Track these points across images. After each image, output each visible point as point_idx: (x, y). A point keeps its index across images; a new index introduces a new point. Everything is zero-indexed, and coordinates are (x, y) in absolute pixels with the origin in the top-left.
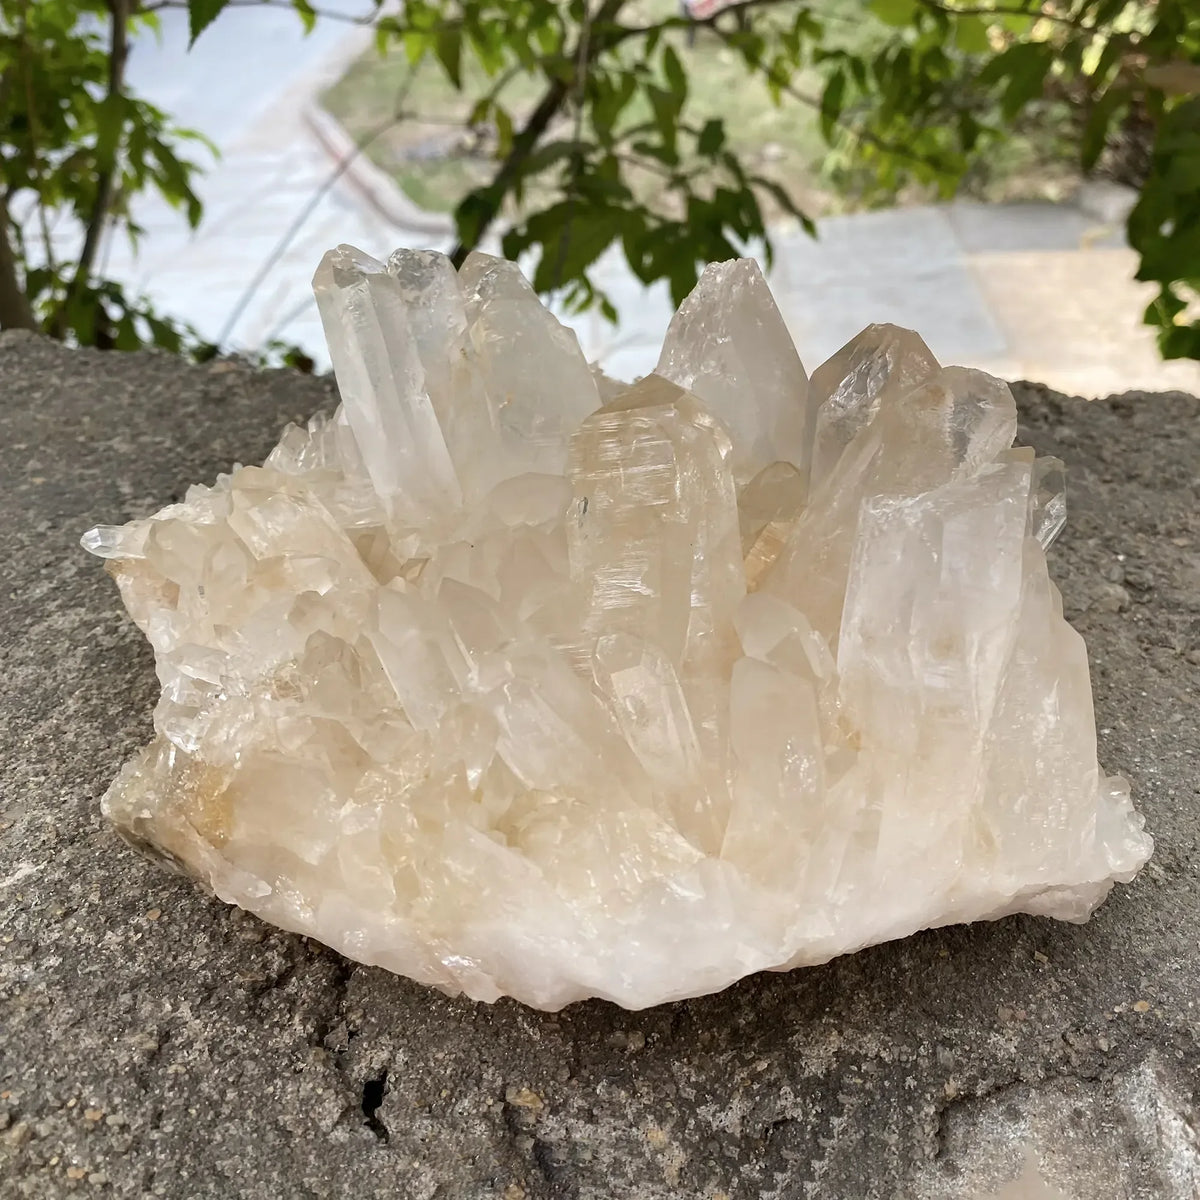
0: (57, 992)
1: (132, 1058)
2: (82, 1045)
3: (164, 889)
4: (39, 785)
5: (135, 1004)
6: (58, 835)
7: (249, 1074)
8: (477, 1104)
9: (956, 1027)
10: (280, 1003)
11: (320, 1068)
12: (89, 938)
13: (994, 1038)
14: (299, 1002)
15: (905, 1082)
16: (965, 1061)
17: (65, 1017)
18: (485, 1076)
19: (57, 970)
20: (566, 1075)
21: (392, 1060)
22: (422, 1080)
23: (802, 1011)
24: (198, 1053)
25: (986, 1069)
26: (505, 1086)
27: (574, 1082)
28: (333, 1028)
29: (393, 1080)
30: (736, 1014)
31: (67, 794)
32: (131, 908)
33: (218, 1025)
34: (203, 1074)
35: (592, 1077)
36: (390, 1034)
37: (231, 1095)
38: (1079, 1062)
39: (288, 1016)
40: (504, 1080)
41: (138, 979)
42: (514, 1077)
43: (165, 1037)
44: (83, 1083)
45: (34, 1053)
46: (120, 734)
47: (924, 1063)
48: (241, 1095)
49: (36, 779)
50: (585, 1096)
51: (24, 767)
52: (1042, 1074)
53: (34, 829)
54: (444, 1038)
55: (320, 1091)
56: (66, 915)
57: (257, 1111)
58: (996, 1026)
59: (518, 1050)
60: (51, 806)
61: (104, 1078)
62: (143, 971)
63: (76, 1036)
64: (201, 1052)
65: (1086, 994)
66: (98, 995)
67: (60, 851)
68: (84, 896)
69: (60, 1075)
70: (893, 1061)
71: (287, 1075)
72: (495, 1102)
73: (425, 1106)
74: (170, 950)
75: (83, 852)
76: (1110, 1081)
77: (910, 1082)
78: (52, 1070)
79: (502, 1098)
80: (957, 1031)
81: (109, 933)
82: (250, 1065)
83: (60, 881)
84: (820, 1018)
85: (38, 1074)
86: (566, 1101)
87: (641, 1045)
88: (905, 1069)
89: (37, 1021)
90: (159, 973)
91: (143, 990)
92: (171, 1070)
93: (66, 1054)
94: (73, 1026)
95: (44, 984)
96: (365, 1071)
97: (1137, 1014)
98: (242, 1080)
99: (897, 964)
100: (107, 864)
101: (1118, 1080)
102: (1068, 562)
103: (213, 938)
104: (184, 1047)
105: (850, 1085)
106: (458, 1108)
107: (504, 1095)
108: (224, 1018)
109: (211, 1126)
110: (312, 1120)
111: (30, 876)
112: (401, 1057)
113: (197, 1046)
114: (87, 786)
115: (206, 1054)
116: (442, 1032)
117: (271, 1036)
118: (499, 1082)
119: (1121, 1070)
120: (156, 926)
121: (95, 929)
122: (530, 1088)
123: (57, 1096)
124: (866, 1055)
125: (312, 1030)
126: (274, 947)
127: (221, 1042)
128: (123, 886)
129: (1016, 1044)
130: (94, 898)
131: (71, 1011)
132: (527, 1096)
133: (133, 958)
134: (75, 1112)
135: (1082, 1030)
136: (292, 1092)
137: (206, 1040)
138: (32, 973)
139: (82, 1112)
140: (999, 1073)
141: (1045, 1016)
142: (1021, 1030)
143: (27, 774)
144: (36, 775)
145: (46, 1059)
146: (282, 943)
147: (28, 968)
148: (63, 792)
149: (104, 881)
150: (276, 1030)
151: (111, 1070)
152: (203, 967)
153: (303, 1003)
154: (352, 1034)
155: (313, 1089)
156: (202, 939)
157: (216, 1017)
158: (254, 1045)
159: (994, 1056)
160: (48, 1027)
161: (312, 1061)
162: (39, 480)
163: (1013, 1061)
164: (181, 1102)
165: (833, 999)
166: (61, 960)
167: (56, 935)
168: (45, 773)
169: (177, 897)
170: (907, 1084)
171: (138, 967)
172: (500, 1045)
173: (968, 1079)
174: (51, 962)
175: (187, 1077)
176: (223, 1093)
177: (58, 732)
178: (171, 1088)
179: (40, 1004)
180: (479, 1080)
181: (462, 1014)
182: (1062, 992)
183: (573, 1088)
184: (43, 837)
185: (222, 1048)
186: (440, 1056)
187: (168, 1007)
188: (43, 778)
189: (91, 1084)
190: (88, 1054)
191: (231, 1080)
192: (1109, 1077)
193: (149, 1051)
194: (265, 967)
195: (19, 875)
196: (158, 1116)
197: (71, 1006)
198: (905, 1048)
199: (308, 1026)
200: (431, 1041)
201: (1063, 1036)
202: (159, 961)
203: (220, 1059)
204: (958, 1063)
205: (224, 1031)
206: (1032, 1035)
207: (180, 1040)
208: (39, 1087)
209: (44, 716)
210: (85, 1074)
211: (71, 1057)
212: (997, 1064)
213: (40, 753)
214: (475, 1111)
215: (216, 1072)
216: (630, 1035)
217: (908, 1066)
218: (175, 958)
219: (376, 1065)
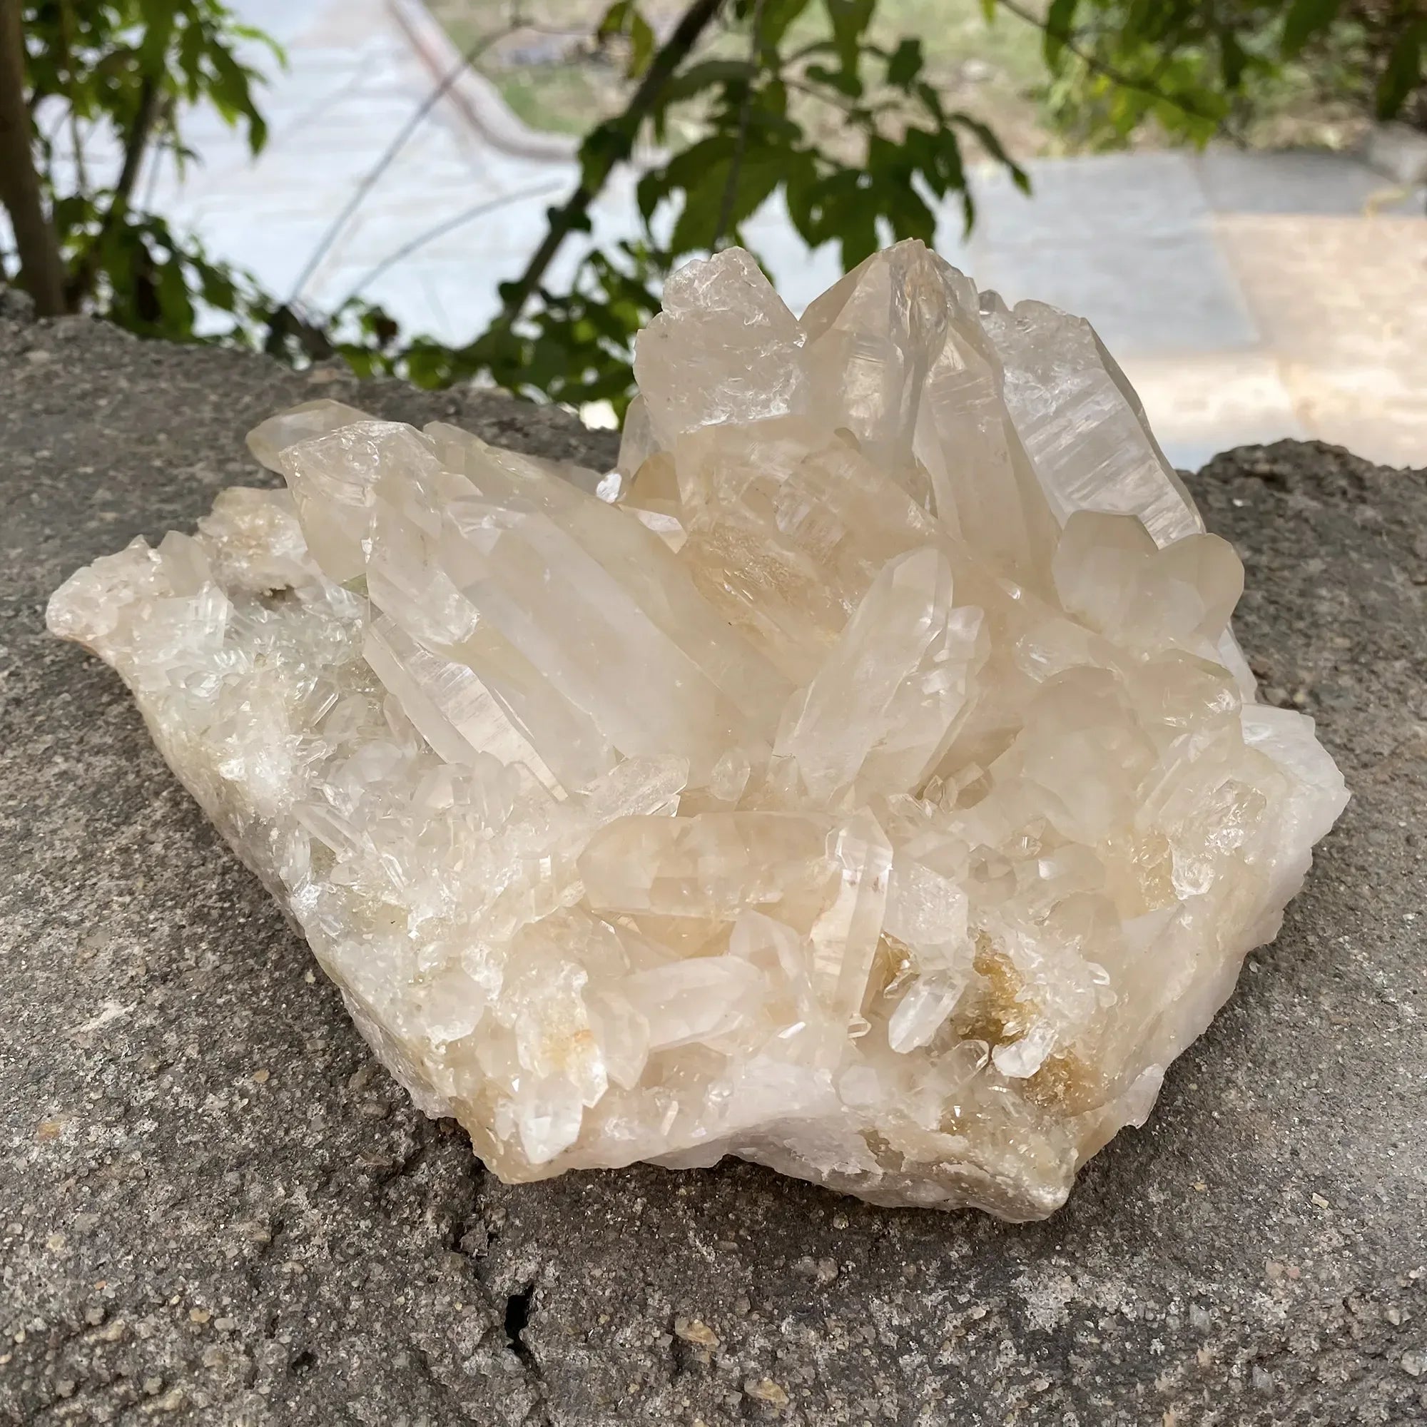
0: (153, 1163)
1: (241, 1250)
2: (185, 1231)
3: (271, 1046)
4: (124, 906)
5: (243, 1185)
6: (148, 971)
7: (375, 1279)
8: (642, 1336)
9: (1214, 1281)
10: (409, 1194)
11: (458, 1279)
12: (188, 1101)
13: (1260, 1298)
14: (431, 1194)
15: (1150, 1345)
16: (1223, 1325)
17: (163, 1195)
18: (650, 1301)
19: (152, 1137)
20: (745, 1306)
21: (541, 1272)
22: (576, 1302)
23: (1027, 1246)
24: (316, 1250)
25: (1249, 1336)
26: (674, 1315)
27: (755, 1316)
28: (470, 1228)
29: (541, 1296)
30: (947, 1244)
31: (156, 920)
32: (234, 1067)
33: (339, 1217)
34: (323, 1274)
35: (776, 1312)
36: (537, 1241)
37: (355, 1303)
38: (1361, 1335)
39: (419, 1211)
40: (673, 1308)
41: (245, 1156)
42: (684, 1305)
43: (278, 1227)
44: (186, 1277)
45: (131, 1237)
46: (216, 848)
47: (1174, 1323)
48: (367, 1304)
49: (120, 899)
50: (767, 1335)
51: (105, 883)
52: (1316, 1346)
53: (120, 961)
54: (602, 1251)
55: (459, 1307)
56: (161, 1070)
57: (386, 1325)
58: (1262, 1284)
59: (690, 1273)
60: (139, 934)
61: (211, 1272)
62: (252, 1146)
63: (178, 1219)
64: (321, 1248)
65: (1375, 1252)
66: (201, 1171)
67: (151, 990)
68: (180, 1048)
69: (161, 1265)
70: (1137, 1318)
71: (420, 1283)
72: (662, 1334)
73: (581, 1334)
74: (281, 1121)
75: (178, 993)
77: (1157, 1346)
78: (151, 1259)
79: (670, 1330)
80: (1215, 1287)
81: (211, 1097)
82: (377, 1269)
83: (153, 1027)
84: (1049, 1258)
85: (135, 1262)
86: (745, 1339)
87: (833, 1275)
88: (1151, 1329)
89: (131, 1198)
90: (270, 1150)
91: (252, 1169)
92: (286, 1268)
93: (166, 1241)
94: (173, 1206)
95: (139, 1154)
96: (508, 1284)
98: (367, 1286)
99: (1144, 1197)
100: (205, 1010)
102: (1368, 689)
103: (330, 1108)
104: (300, 1241)
105: (1083, 1344)
106: (619, 1339)
107: (673, 1326)
108: (346, 1210)
109: (334, 1339)
110: (451, 1341)
111: (117, 1020)
112: (551, 1271)
113: (316, 1241)
114: (179, 911)
115: (326, 1251)
116: (599, 1244)
117: (400, 1235)
118: (667, 1310)
120: (264, 1092)
121: (194, 1090)
122: (703, 1320)
123: (158, 1291)
124: (1104, 1309)
125: (447, 1230)
126: (401, 1125)
127: (343, 1237)
128: (225, 1039)
129: (1287, 1308)
130: (192, 1052)
131: (170, 1188)
132: (701, 1330)
133: (239, 1129)
134: (179, 1311)
135: (1368, 1297)
136: (426, 1305)
137: (325, 1234)
138: (125, 1138)
139: (187, 1310)
140: (1264, 1341)
141: (1323, 1276)
142: (1293, 1291)
143: (109, 891)
144: (120, 895)
145: (144, 1245)
146: (410, 1120)
147: (119, 1132)
148: (152, 917)
149: (203, 1031)
150: (406, 1229)
151: (218, 1263)
152: (320, 1145)
153: (436, 1196)
154: (491, 1237)
155: (451, 1304)
156: (317, 1110)
157: (335, 1208)
158: (381, 1244)
159: (1259, 1321)
160: (144, 1205)
161: (449, 1268)
162: (110, 516)
163: (1282, 1328)
164: (299, 1308)
165: (1065, 1233)
166: (156, 1124)
167: (150, 1095)
168: (131, 893)
169: (288, 1057)
170: (1153, 1348)
171: (245, 1141)
172: (667, 1265)
173: (1227, 1346)
174: (146, 1127)
175: (305, 1278)
176: (346, 1301)
177: (143, 842)
178: (287, 1291)
179: (134, 1178)
180: (644, 1306)
181: (622, 1223)
182: (1346, 1247)
183: (753, 1323)
184: (132, 973)
185: (344, 1245)
186: (597, 1273)
187: (281, 1191)
188: (127, 899)
189: (196, 1278)
190: (192, 1243)
191: (355, 1284)
192: (1397, 1354)
193: (260, 1243)
194: (391, 1148)
195: (105, 1017)
196: (273, 1322)
197: (170, 1183)
198: (1151, 1304)
199: (442, 1226)
200: (587, 1253)
201: (1345, 1302)
202: (269, 1134)
203: (342, 1259)
204: (1215, 1327)
205: (346, 1225)
206: (1306, 1298)
207: (296, 1232)
208: (136, 1278)
209: (127, 820)
210: (189, 1266)
211: (173, 1245)
212: (1262, 1330)
213: (124, 866)
214: (638, 1344)
215: (338, 1274)
216: (821, 1263)
217: (1155, 1326)
218: (287, 1132)
219: (521, 1278)
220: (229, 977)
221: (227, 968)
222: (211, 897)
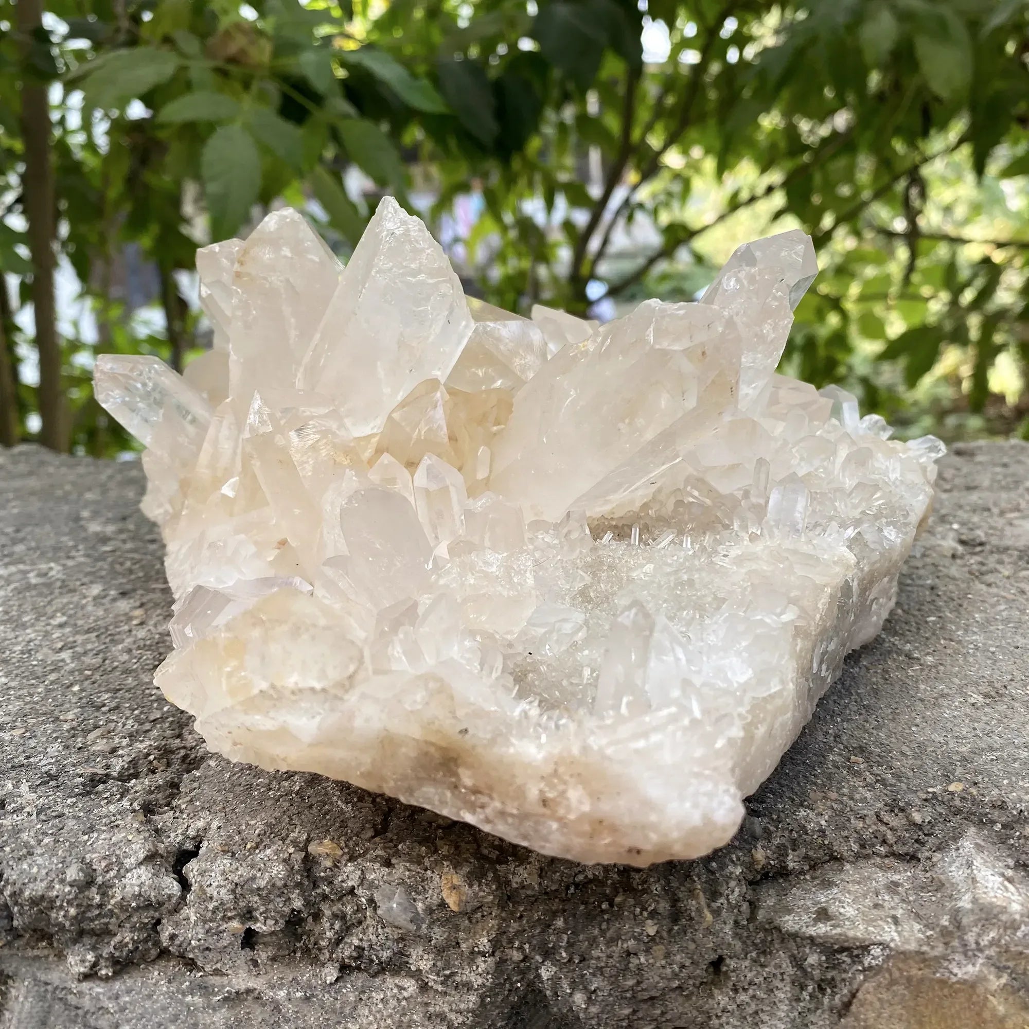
8: (279, 853)
10: (113, 787)
11: (136, 825)
13: (804, 812)
14: (131, 792)
16: (772, 829)
18: (291, 834)
20: (370, 833)
21: (207, 827)
22: (230, 837)
24: (26, 815)
25: (796, 840)
26: (308, 841)
27: (377, 839)
33: (51, 798)
35: (396, 838)
36: (210, 811)
38: (895, 839)
39: (118, 796)
40: (309, 835)
42: (318, 833)
46: (28, 631)
50: (386, 849)
52: (855, 848)
54: (260, 811)
55: (130, 837)
58: (805, 803)
59: (329, 818)
64: (30, 814)
65: (900, 781)
71: (104, 828)
72: (296, 852)
73: (228, 852)
74: (24, 752)
76: (930, 859)
79: (305, 849)
82: (71, 823)
86: (365, 852)
90: (9, 765)
96: (180, 838)
97: (952, 793)
98: (60, 832)
101: (937, 856)
103: (67, 747)
104: (15, 811)
106: (260, 856)
107: (307, 847)
108: (58, 794)
110: (118, 857)
112: (215, 824)
113: (27, 810)
115: (34, 817)
116: (259, 808)
117: (97, 805)
118: (304, 837)
119: (939, 848)
120: (17, 739)
122: (332, 840)
125: (138, 808)
126: (120, 756)
127: (50, 808)
129: (827, 818)
132: (328, 846)
135: (896, 810)
136: (105, 839)
137: (36, 806)
140: (811, 845)
141: (857, 796)
142: (832, 807)
146: (128, 756)
150: (103, 803)
152: (49, 764)
155: (125, 837)
156: (56, 747)
157: (51, 793)
158: (80, 810)
159: (804, 828)
161: (130, 821)
163: (825, 833)
169: (43, 723)
172: (311, 814)
173: (778, 848)
175: (10, 828)
181: (281, 796)
183: (375, 843)
185: (49, 811)
186: (253, 822)
187: (10, 786)
191: (50, 832)
192: (927, 854)
194: (107, 766)
199: (136, 805)
200: (247, 814)
201: (876, 814)
203: (44, 818)
204: (766, 831)
205: (55, 802)
206: (843, 811)
207: (13, 805)
212: (807, 835)
214: (276, 857)
215: (39, 826)
218: (28, 758)
219: (192, 833)
220: (13, 688)
221: (13, 684)
222: (15, 652)
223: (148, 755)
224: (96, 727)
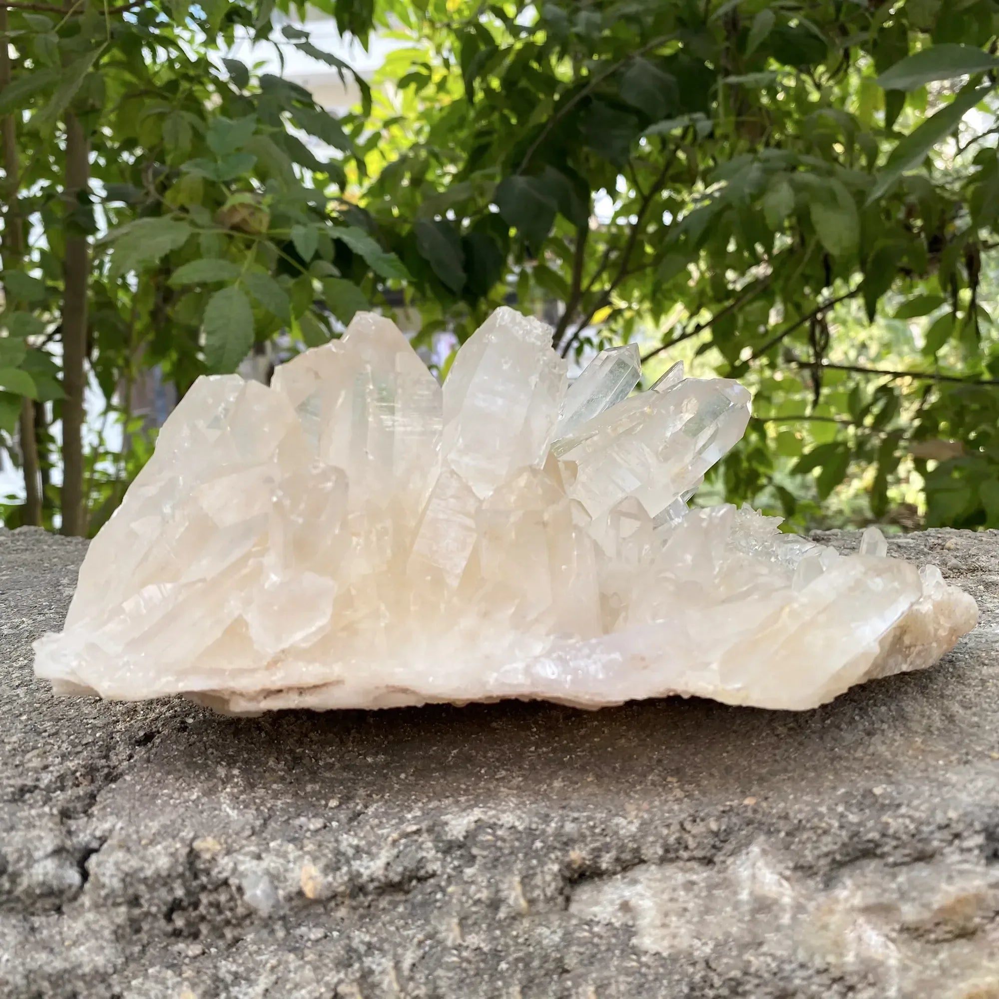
8: (167, 848)
9: (586, 812)
13: (618, 820)
15: (533, 843)
16: (589, 834)
18: (181, 834)
20: (248, 833)
21: (112, 828)
25: (609, 844)
26: (194, 838)
27: (252, 838)
35: (270, 838)
38: (694, 846)
40: (196, 834)
42: (204, 832)
47: (551, 832)
50: (258, 846)
52: (659, 852)
54: (159, 815)
55: (42, 835)
58: (621, 812)
59: (215, 820)
65: (705, 795)
70: (525, 829)
71: (23, 827)
72: (183, 847)
73: (124, 847)
76: (724, 862)
77: (538, 844)
79: (191, 844)
84: (472, 809)
88: (535, 834)
96: (87, 838)
97: (746, 806)
101: (730, 861)
105: (483, 841)
116: (159, 812)
119: (732, 853)
122: (214, 838)
124: (503, 825)
125: (57, 813)
129: (637, 826)
132: (210, 842)
140: (622, 848)
141: (665, 808)
142: (642, 817)
155: (38, 834)
159: (617, 833)
163: (634, 839)
170: (535, 846)
172: (201, 817)
173: (594, 850)
180: (176, 836)
183: (251, 841)
192: (722, 858)
198: (536, 819)
201: (682, 825)
204: (583, 835)
206: (652, 821)
212: (619, 839)
214: (164, 851)
217: (537, 833)
219: (98, 833)
223: (76, 771)
224: (34, 748)
